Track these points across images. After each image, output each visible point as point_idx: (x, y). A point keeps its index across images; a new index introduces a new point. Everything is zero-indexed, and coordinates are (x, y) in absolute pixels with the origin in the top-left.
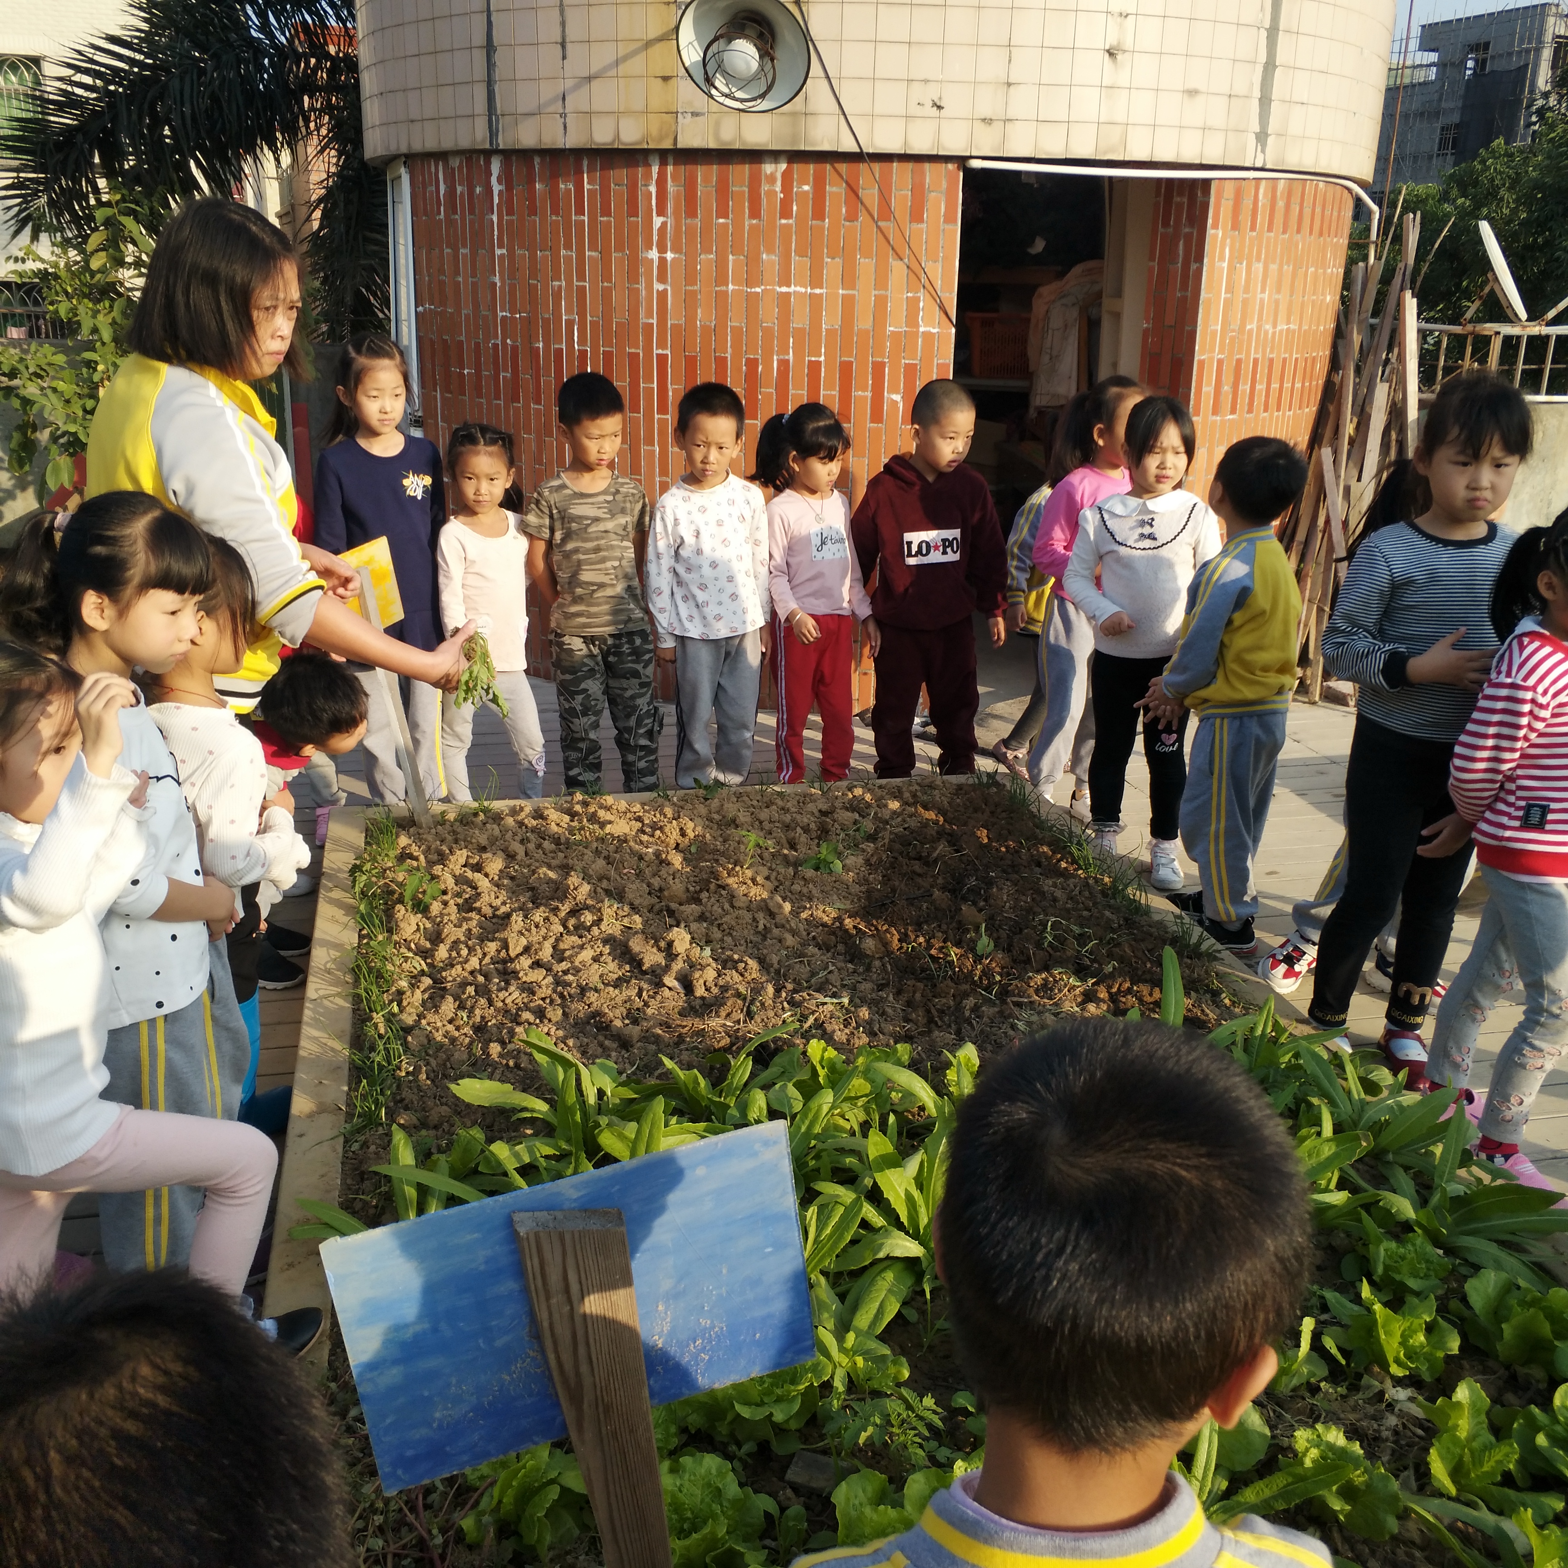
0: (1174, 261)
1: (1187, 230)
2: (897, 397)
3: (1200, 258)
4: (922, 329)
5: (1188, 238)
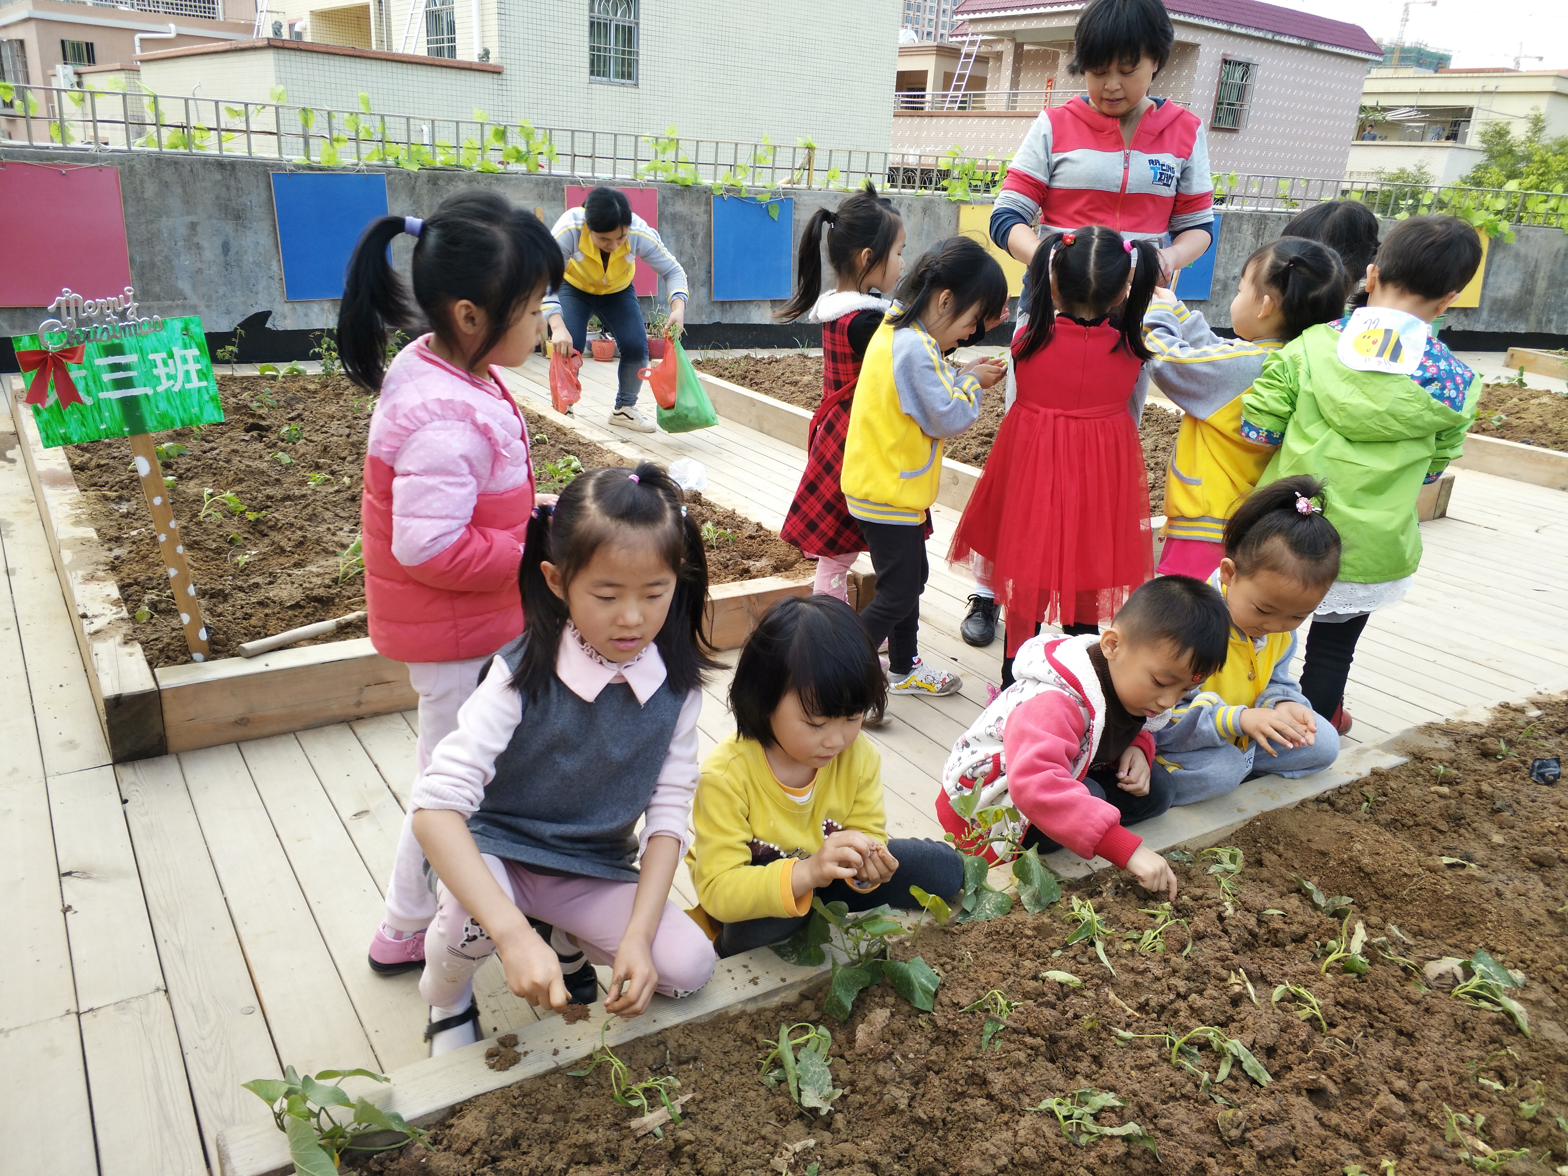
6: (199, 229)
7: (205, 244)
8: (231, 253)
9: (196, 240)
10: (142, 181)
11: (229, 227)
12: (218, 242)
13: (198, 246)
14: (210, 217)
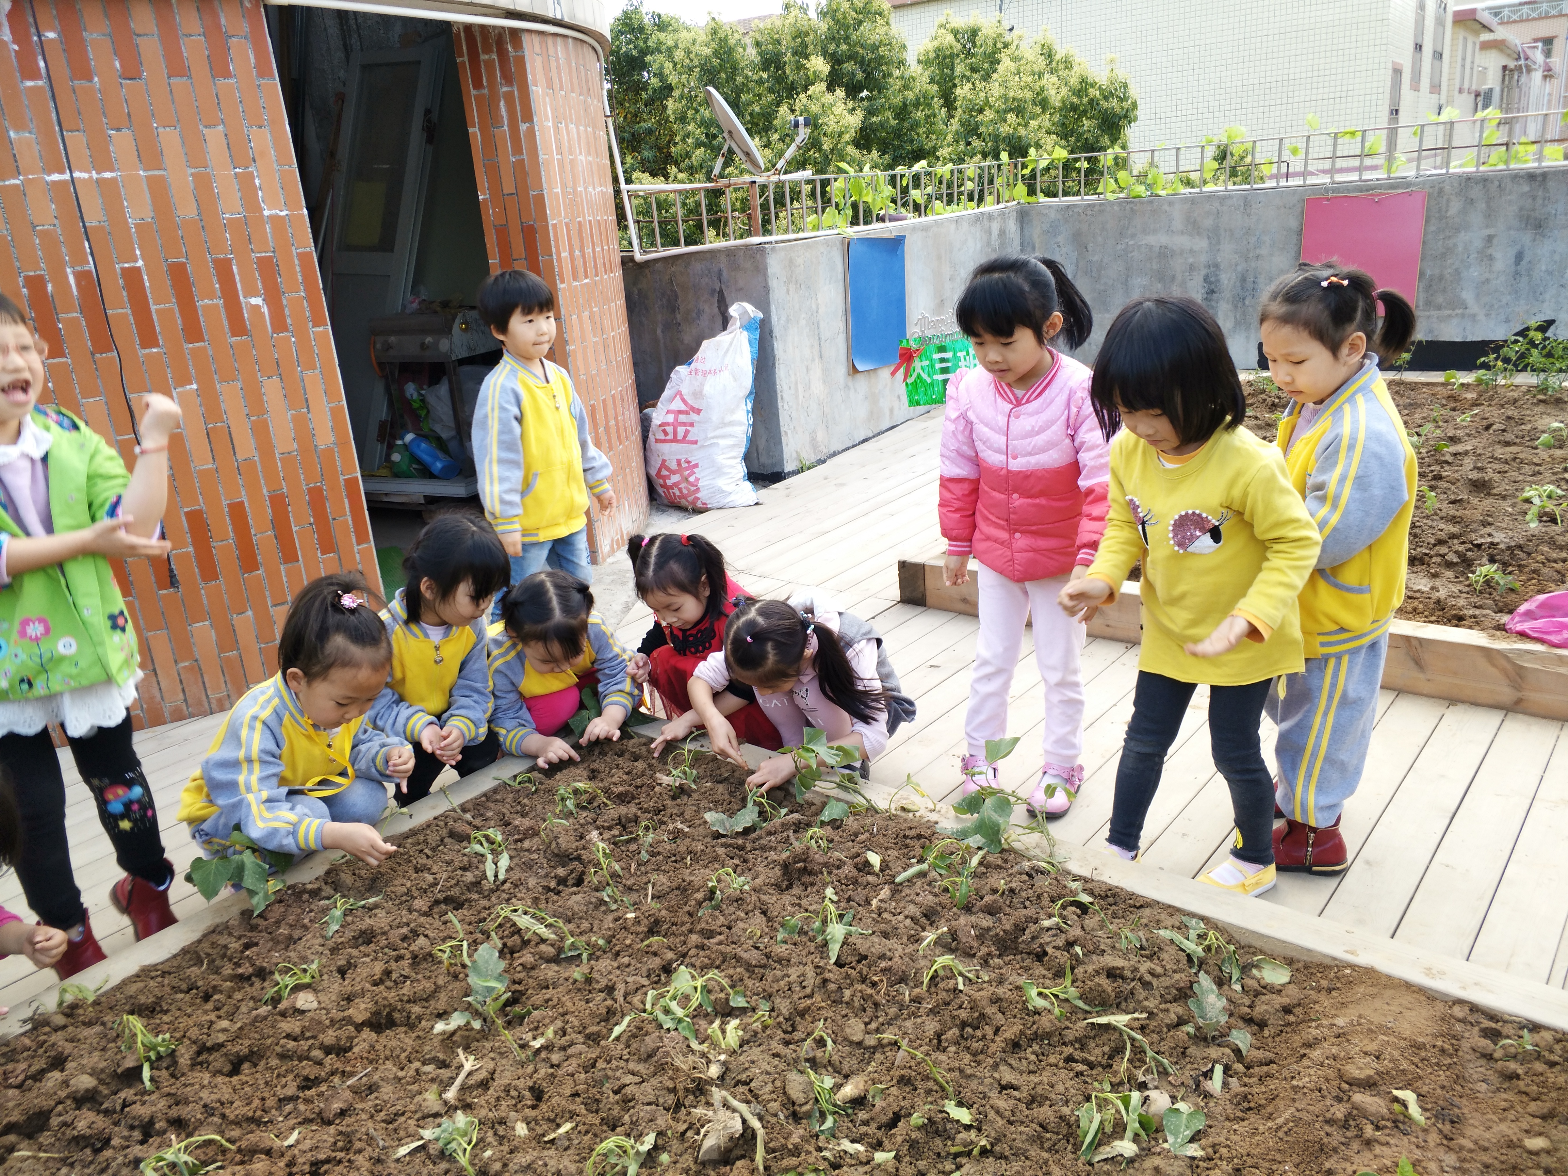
0: (498, 123)
1: (505, 89)
2: (257, 301)
3: (528, 116)
4: (266, 213)
5: (509, 97)
6: (1495, 241)
7: (1498, 255)
8: (1524, 263)
9: (1489, 251)
10: (1448, 201)
11: (1526, 238)
12: (1512, 253)
13: (1491, 258)
14: (1509, 228)
